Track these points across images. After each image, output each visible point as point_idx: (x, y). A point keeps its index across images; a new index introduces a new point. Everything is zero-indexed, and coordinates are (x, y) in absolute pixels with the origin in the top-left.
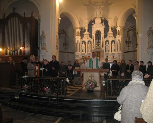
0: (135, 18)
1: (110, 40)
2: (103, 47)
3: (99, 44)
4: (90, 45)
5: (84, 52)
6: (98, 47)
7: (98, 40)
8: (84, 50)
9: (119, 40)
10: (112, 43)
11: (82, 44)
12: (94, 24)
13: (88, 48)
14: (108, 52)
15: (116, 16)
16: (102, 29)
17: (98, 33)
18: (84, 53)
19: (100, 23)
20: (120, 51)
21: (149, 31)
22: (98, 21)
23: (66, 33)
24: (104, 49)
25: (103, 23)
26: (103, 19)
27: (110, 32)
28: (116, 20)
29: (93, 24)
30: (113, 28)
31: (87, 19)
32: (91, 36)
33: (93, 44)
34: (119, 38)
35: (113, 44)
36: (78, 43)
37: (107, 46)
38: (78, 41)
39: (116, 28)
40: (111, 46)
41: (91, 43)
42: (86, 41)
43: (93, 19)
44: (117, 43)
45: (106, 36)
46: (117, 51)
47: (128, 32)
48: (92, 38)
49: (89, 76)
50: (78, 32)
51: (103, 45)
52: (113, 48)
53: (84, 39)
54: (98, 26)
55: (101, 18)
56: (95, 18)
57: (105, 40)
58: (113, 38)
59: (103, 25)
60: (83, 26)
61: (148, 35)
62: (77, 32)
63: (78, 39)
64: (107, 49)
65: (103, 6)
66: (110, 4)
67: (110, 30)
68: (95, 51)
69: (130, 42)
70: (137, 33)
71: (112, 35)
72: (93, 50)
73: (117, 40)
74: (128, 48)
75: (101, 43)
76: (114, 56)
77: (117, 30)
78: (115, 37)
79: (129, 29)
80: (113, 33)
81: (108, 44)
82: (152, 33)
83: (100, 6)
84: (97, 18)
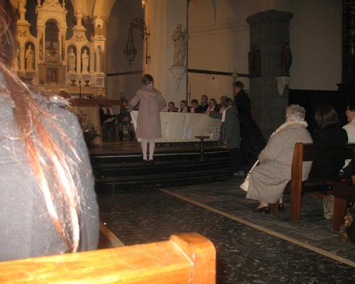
0: (143, 2)
1: (79, 45)
2: (63, 58)
4: (31, 53)
6: (53, 58)
7: (52, 41)
9: (99, 47)
12: (41, 4)
13: (26, 60)
14: (74, 73)
16: (60, 16)
17: (52, 26)
19: (57, 4)
20: (102, 70)
21: (176, 32)
24: (65, 63)
25: (64, 4)
27: (79, 26)
28: (92, 1)
29: (39, 1)
30: (86, 19)
33: (41, 51)
34: (99, 43)
35: (85, 55)
37: (72, 57)
39: (92, 20)
42: (22, 41)
44: (95, 53)
45: (69, 34)
46: (95, 70)
47: (131, 30)
48: (36, 36)
51: (63, 54)
52: (85, 63)
54: (53, 9)
57: (67, 43)
58: (84, 42)
59: (64, 8)
61: (175, 41)
67: (79, 22)
68: (47, 67)
69: (135, 52)
70: (149, 34)
71: (83, 34)
72: (41, 64)
73: (96, 47)
74: (130, 64)
75: (59, 50)
76: (87, 82)
77: (96, 25)
78: (89, 39)
79: (132, 24)
80: (85, 30)
81: (73, 54)
82: (183, 37)
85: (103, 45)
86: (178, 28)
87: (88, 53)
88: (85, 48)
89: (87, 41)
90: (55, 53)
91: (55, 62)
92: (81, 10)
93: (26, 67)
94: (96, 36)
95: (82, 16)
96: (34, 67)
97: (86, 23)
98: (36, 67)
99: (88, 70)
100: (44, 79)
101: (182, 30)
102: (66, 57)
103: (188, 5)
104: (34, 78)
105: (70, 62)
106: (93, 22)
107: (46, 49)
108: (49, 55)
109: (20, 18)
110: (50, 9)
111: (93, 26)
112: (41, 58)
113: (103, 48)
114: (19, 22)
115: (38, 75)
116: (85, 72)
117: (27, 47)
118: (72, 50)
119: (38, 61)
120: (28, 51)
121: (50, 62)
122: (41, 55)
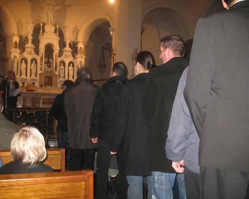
0: (111, 33)
1: (67, 61)
2: (56, 70)
4: (34, 66)
5: (24, 76)
6: (49, 70)
7: (49, 58)
8: (24, 74)
9: (81, 62)
10: (69, 65)
12: (43, 33)
13: (31, 70)
15: (77, 27)
16: (55, 42)
17: (49, 48)
18: (25, 77)
19: (53, 33)
21: (134, 53)
22: (50, 29)
24: (57, 73)
25: (58, 34)
26: (58, 27)
27: (67, 48)
29: (41, 32)
30: (72, 43)
32: (37, 51)
33: (41, 65)
35: (71, 68)
36: (16, 60)
37: (62, 69)
38: (15, 57)
39: (76, 44)
40: (68, 70)
41: (36, 63)
42: (29, 58)
43: (41, 25)
45: (61, 53)
47: (103, 51)
48: (38, 55)
50: (16, 42)
51: (56, 67)
52: (71, 73)
53: (25, 55)
54: (50, 36)
55: (55, 26)
56: (44, 25)
57: (59, 60)
58: (70, 59)
59: (58, 36)
60: (23, 33)
62: (14, 41)
63: (15, 53)
64: (62, 75)
65: (59, 7)
67: (68, 45)
68: (45, 75)
69: (105, 66)
70: (115, 55)
71: (70, 54)
72: (41, 74)
73: (78, 62)
74: (102, 74)
75: (53, 64)
77: (79, 47)
78: (74, 57)
79: (103, 47)
80: (72, 51)
81: (63, 67)
83: (53, 5)
84: (48, 23)
85: (83, 61)
86: (135, 50)
87: (73, 66)
88: (71, 63)
89: (72, 58)
90: (50, 66)
91: (51, 72)
92: (69, 38)
94: (79, 54)
95: (69, 41)
96: (36, 76)
97: (72, 46)
98: (38, 75)
99: (73, 78)
100: (43, 84)
102: (58, 69)
103: (142, 35)
104: (36, 83)
105: (61, 72)
106: (77, 46)
107: (45, 63)
108: (46, 67)
109: (28, 43)
110: (49, 37)
111: (77, 48)
112: (41, 70)
114: (27, 45)
115: (38, 81)
116: (71, 79)
118: (62, 64)
119: (39, 72)
120: (33, 65)
121: (47, 72)
122: (41, 68)
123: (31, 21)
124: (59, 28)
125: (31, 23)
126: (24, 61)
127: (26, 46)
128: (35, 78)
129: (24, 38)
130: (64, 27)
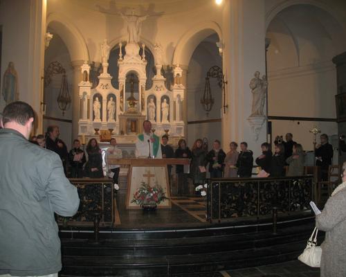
0: (220, 50)
1: (159, 95)
2: (143, 109)
3: (136, 102)
4: (112, 104)
5: (97, 120)
6: (132, 109)
7: (132, 92)
8: (98, 116)
9: (179, 96)
10: (162, 101)
11: (94, 99)
12: (123, 57)
13: (108, 111)
14: (154, 122)
15: (172, 43)
16: (140, 69)
17: (132, 78)
18: (99, 121)
19: (137, 56)
20: (182, 119)
21: (254, 80)
22: (133, 50)
23: (65, 72)
24: (144, 113)
25: (144, 56)
26: (144, 46)
27: (159, 76)
28: (171, 51)
29: (121, 55)
30: (165, 68)
31: (108, 44)
32: (115, 83)
33: (122, 102)
34: (178, 92)
35: (165, 104)
36: (86, 97)
38: (85, 93)
39: (172, 69)
40: (161, 108)
41: (115, 100)
42: (105, 94)
43: (121, 45)
44: (175, 102)
45: (149, 85)
46: (175, 119)
47: (208, 79)
48: (117, 88)
49: (144, 176)
50: (85, 72)
51: (143, 105)
52: (165, 112)
53: (99, 89)
54: (133, 61)
55: (140, 44)
56: (125, 44)
57: (147, 93)
58: (164, 91)
59: (144, 59)
60: (96, 60)
61: (253, 89)
62: (82, 72)
63: (85, 88)
64: (152, 115)
65: (145, 18)
66: (160, 15)
67: (159, 72)
68: (127, 118)
69: (212, 101)
70: (227, 83)
71: (163, 85)
72: (121, 115)
73: (175, 96)
74: (208, 114)
75: (138, 100)
76: (167, 131)
77: (175, 74)
78: (169, 89)
79: (209, 73)
80: (165, 79)
81: (153, 104)
82: (262, 84)
83: (137, 16)
84: (129, 42)
85: (182, 93)
86: (256, 75)
87: (168, 102)
89: (167, 90)
90: (134, 104)
91: (135, 113)
92: (160, 60)
93: (107, 118)
94: (176, 85)
96: (115, 119)
97: (166, 72)
98: (117, 118)
99: (168, 119)
100: (124, 130)
101: (261, 78)
102: (146, 107)
103: (266, 51)
104: (115, 129)
105: (150, 111)
106: (172, 72)
107: (126, 100)
108: (129, 106)
109: (102, 72)
110: (130, 61)
111: (172, 74)
112: (121, 109)
113: (182, 96)
114: (101, 75)
115: (118, 126)
116: (165, 121)
117: (108, 99)
118: (152, 100)
119: (119, 112)
120: (110, 102)
121: (130, 113)
122: (121, 106)
123: (105, 40)
124: (146, 47)
125: (106, 44)
126: (97, 99)
127: (99, 77)
128: (114, 121)
129: (97, 66)
130: (153, 45)
